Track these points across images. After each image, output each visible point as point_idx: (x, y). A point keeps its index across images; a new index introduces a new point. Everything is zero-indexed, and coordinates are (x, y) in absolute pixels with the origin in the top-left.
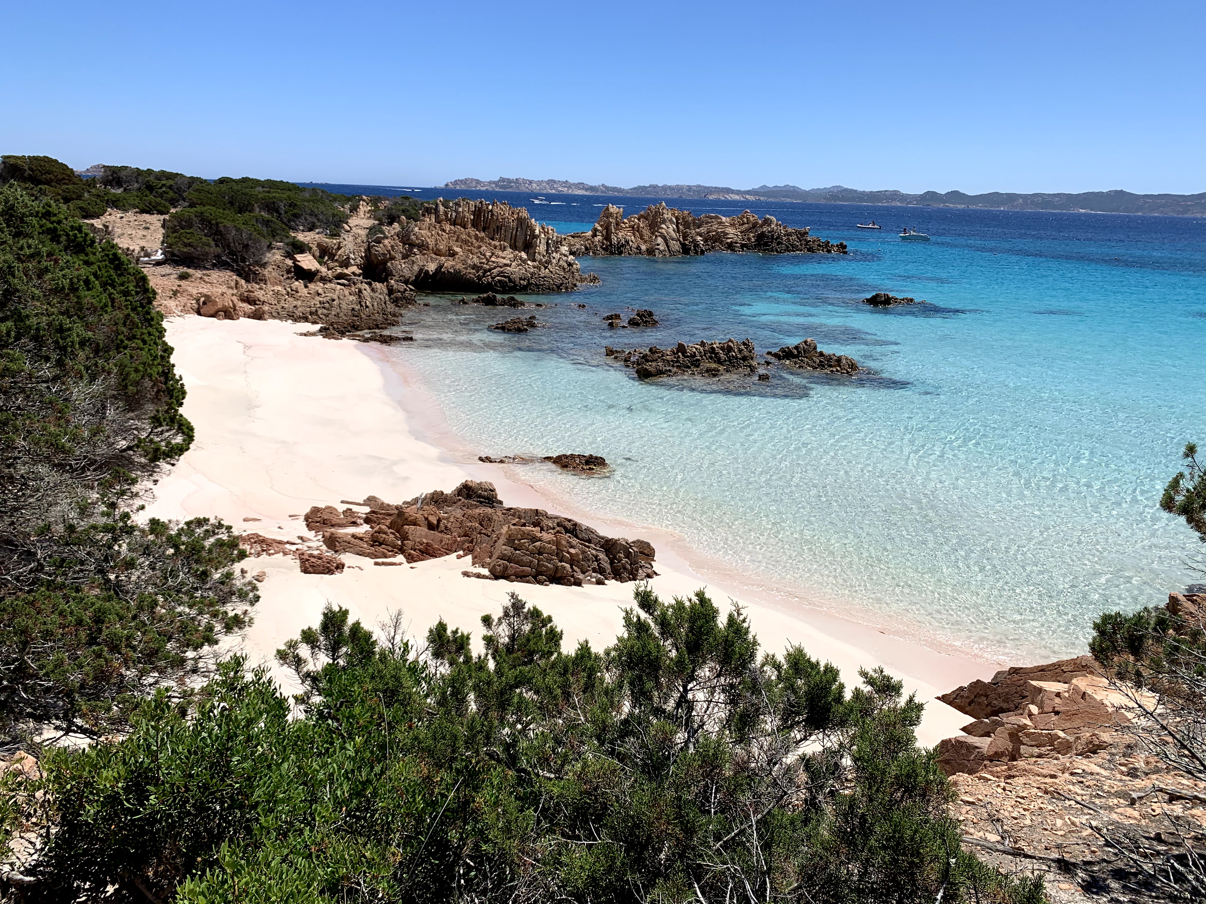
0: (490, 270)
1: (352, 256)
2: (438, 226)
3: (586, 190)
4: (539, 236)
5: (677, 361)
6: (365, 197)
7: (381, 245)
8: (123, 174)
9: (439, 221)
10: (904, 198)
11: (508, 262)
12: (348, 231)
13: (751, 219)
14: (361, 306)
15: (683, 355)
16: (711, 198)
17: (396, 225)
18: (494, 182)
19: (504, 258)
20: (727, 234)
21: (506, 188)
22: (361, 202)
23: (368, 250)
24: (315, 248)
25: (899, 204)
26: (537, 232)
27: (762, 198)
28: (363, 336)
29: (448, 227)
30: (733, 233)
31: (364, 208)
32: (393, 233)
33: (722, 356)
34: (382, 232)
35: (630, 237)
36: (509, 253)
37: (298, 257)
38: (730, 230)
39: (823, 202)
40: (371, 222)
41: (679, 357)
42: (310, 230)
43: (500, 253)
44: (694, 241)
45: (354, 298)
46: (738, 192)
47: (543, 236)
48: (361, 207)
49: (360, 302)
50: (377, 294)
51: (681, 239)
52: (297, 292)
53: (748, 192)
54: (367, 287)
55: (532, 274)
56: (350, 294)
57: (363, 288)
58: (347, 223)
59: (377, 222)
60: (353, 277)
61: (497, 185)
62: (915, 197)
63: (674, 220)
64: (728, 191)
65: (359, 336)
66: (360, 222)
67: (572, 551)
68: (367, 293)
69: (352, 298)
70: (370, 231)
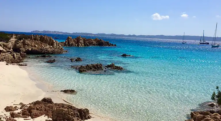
0: (44, 50)
1: (11, 47)
2: (32, 40)
4: (55, 43)
7: (18, 45)
11: (48, 48)
12: (10, 42)
15: (88, 67)
17: (22, 40)
22: (13, 35)
23: (15, 45)
24: (2, 45)
29: (34, 41)
30: (94, 42)
31: (14, 37)
32: (21, 42)
33: (96, 67)
34: (19, 42)
35: (73, 43)
36: (48, 46)
40: (16, 40)
42: (1, 41)
43: (46, 46)
44: (87, 44)
49: (14, 57)
50: (18, 55)
51: (84, 43)
55: (53, 50)
58: (10, 40)
60: (12, 52)
63: (82, 40)
66: (13, 40)
67: (72, 113)
68: (15, 55)
69: (12, 56)
70: (16, 42)
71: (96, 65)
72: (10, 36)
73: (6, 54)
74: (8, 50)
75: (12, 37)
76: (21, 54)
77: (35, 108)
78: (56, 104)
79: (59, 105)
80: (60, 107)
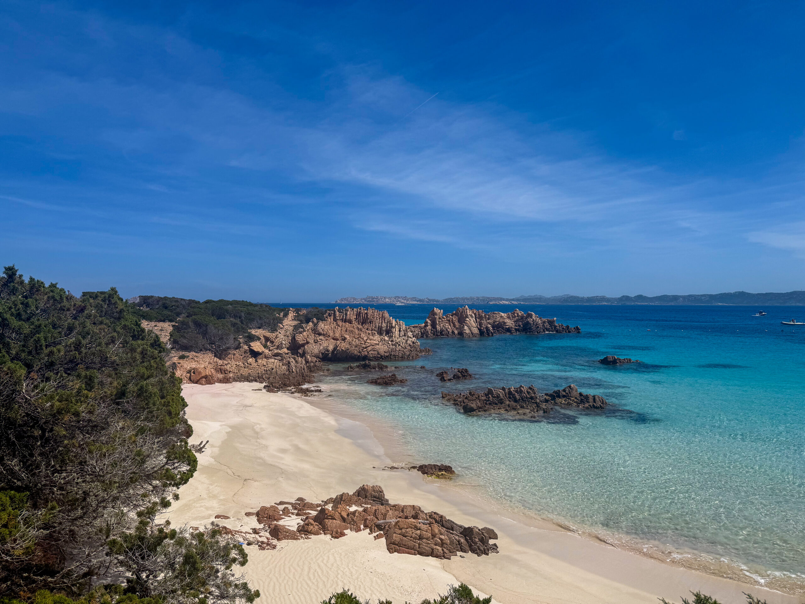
0: (366, 348)
1: (284, 342)
2: (335, 323)
3: (418, 301)
4: (395, 327)
5: (489, 400)
6: (291, 309)
7: (301, 335)
8: (150, 301)
9: (335, 320)
10: (608, 300)
11: (377, 342)
12: (282, 328)
13: (520, 314)
14: (290, 372)
15: (492, 396)
16: (491, 303)
17: (311, 324)
18: (364, 299)
19: (375, 340)
20: (506, 323)
21: (371, 302)
22: (290, 312)
23: (294, 338)
24: (262, 338)
25: (606, 303)
26: (394, 325)
27: (522, 303)
28: (291, 390)
29: (340, 323)
30: (510, 323)
31: (291, 315)
32: (308, 328)
33: (518, 397)
34: (302, 328)
35: (447, 325)
36: (377, 337)
37: (252, 344)
38: (507, 321)
39: (559, 303)
40: (295, 323)
41: (489, 397)
42: (259, 328)
43: (372, 337)
44: (487, 328)
45: (285, 367)
46: (507, 300)
47: (397, 326)
48: (290, 314)
49: (289, 369)
50: (299, 364)
51: (479, 327)
52: (251, 365)
53: (513, 300)
54: (293, 360)
55: (392, 349)
56: (283, 365)
57: (291, 361)
58: (282, 323)
59: (299, 322)
60: (284, 355)
61: (365, 301)
62: (615, 299)
63: (473, 315)
64: (502, 299)
65: (288, 390)
66: (289, 322)
67: (442, 537)
68: (293, 364)
69: (284, 367)
70: (296, 328)
71: (517, 391)
72: (282, 314)
73: (270, 360)
74: (276, 351)
75: (286, 315)
76: (307, 362)
77: (337, 515)
78: (394, 506)
79: (403, 509)
80: (406, 518)
